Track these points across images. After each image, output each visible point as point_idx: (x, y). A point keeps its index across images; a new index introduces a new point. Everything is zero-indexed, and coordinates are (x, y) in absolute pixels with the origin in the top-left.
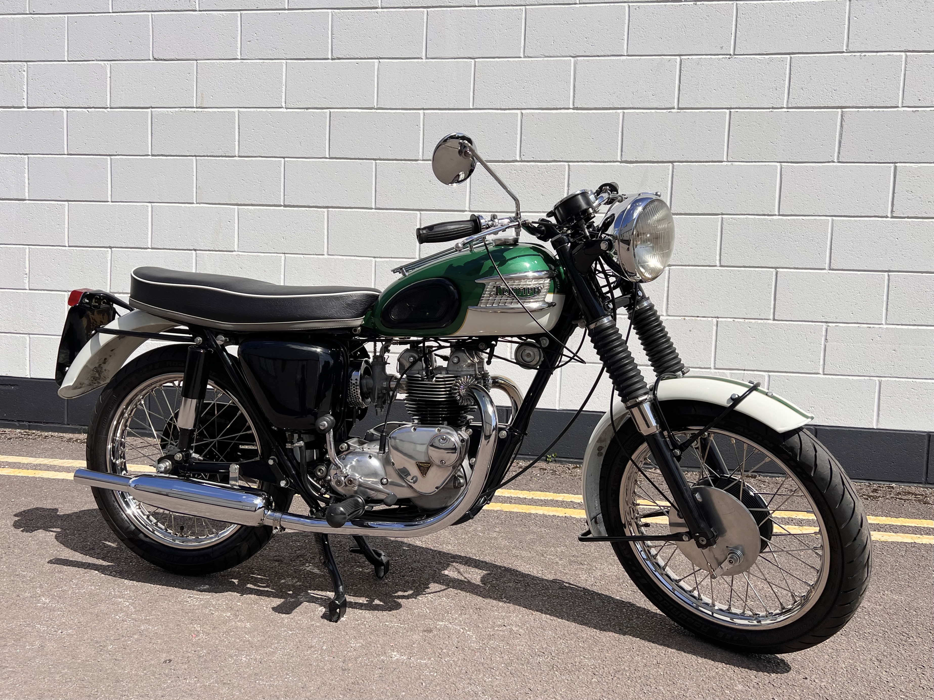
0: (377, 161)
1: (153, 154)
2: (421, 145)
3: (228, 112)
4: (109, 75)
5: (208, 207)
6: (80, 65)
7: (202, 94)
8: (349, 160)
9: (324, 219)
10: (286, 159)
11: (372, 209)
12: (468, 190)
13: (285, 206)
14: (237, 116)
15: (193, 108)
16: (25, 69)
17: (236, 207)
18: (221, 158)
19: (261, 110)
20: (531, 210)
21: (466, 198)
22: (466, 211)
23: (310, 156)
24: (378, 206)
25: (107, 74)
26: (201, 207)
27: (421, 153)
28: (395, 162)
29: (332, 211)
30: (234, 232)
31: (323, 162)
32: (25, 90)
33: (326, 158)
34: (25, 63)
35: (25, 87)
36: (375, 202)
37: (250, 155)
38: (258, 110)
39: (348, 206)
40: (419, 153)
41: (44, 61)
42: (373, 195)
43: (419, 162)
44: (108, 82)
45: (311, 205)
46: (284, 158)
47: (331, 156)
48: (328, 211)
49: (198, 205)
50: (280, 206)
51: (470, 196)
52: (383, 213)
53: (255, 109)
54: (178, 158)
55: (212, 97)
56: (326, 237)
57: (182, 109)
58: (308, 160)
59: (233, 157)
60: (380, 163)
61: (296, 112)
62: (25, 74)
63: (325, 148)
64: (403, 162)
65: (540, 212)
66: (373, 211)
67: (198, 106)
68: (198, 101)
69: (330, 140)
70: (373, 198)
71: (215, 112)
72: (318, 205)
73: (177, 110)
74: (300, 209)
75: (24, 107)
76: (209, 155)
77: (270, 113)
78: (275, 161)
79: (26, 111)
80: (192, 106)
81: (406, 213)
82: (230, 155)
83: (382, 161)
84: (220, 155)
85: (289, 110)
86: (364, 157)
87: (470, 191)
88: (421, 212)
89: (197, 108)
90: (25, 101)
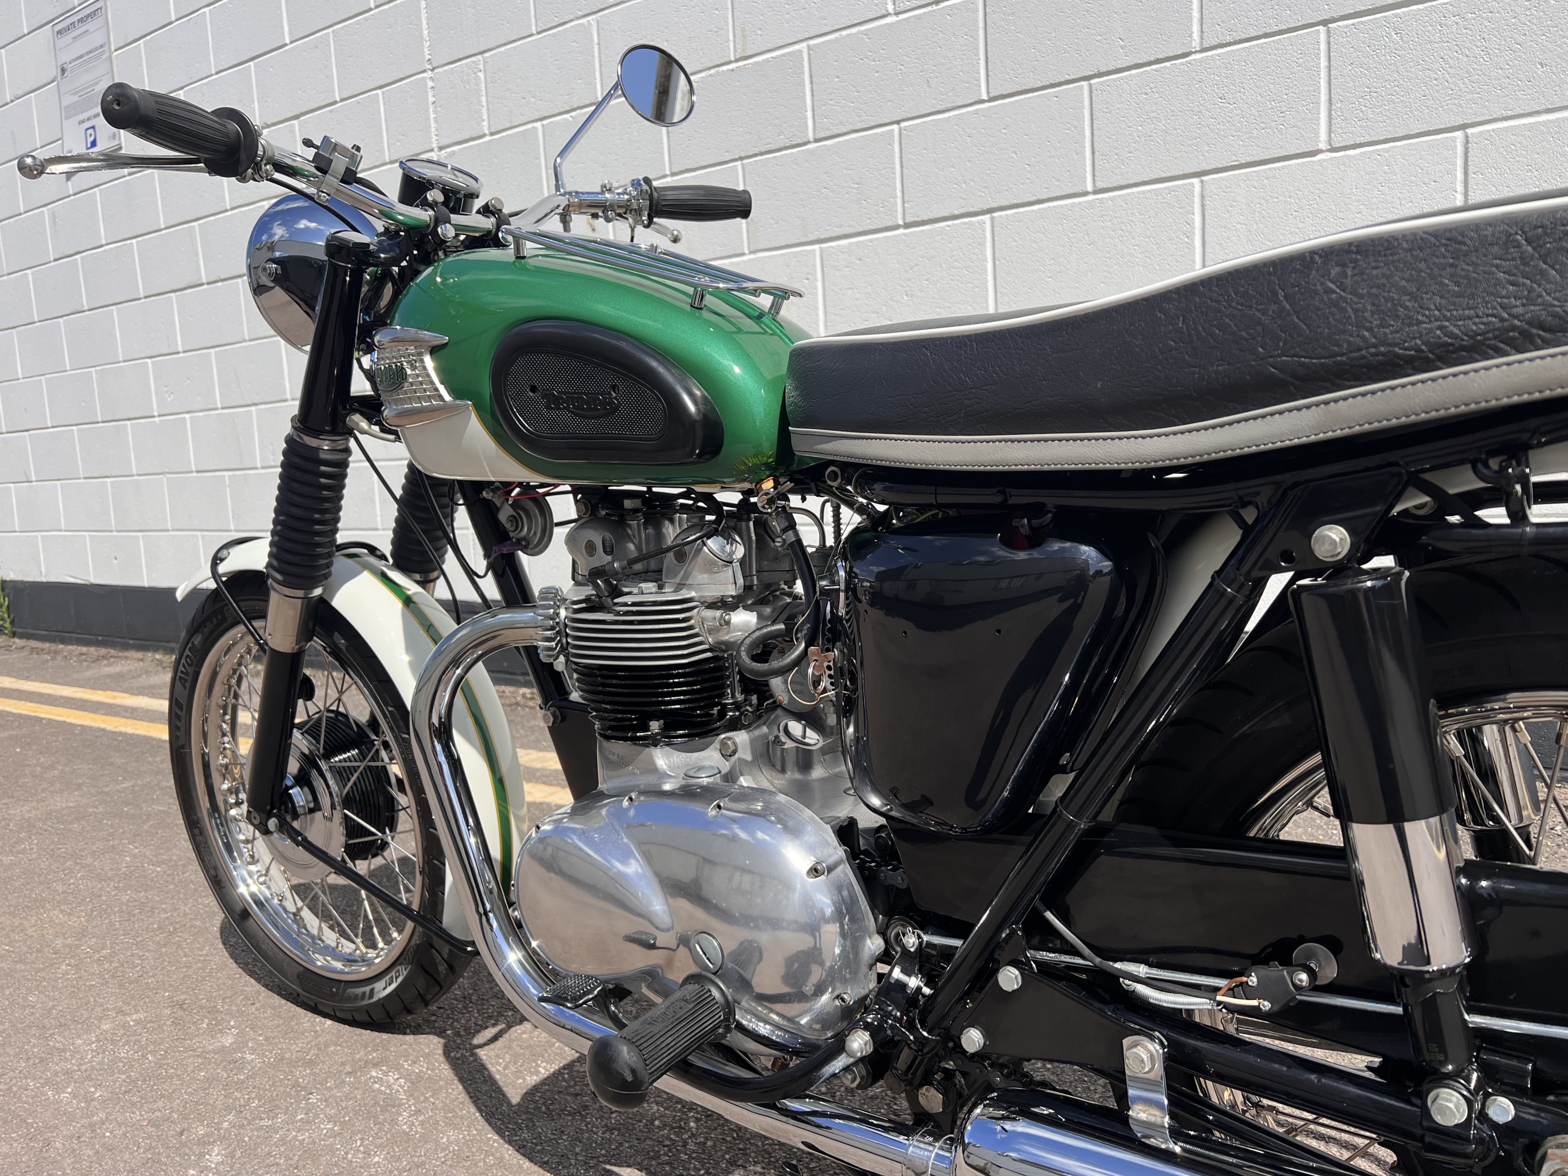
0: (1092, 81)
1: (674, 171)
2: (1196, 14)
3: (789, 53)
4: (596, 40)
5: (769, 257)
6: (553, 35)
7: (743, 30)
8: (1030, 95)
9: (985, 237)
10: (903, 124)
11: (1086, 194)
12: (1324, 97)
13: (907, 226)
14: (806, 58)
15: (730, 62)
16: (481, 67)
17: (816, 247)
18: (784, 152)
19: (848, 32)
20: (1510, 113)
21: (1318, 119)
22: (1321, 151)
23: (950, 105)
24: (1100, 185)
25: (592, 40)
26: (757, 259)
27: (1196, 35)
28: (1133, 72)
29: (1001, 216)
30: (816, 299)
31: (976, 112)
32: (484, 103)
33: (983, 102)
34: (480, 57)
35: (484, 99)
36: (1094, 175)
37: (836, 132)
38: (844, 33)
39: (1035, 198)
40: (1191, 36)
41: (505, 44)
42: (1088, 162)
43: (1193, 57)
44: (596, 54)
45: (957, 213)
46: (898, 122)
47: (991, 95)
48: (992, 219)
49: (753, 256)
50: (897, 227)
51: (1330, 110)
52: (1112, 199)
53: (837, 35)
54: (713, 169)
55: (759, 32)
56: (990, 277)
57: (713, 71)
58: (946, 115)
59: (805, 144)
60: (1101, 83)
61: (915, 17)
62: (481, 75)
63: (978, 80)
64: (1154, 67)
65: (1538, 113)
66: (1091, 197)
67: (738, 57)
68: (738, 46)
69: (987, 58)
70: (1089, 169)
71: (767, 61)
72: (971, 210)
73: (703, 74)
74: (936, 225)
75: (484, 135)
76: (763, 151)
77: (865, 33)
78: (882, 134)
79: (490, 141)
80: (727, 59)
81: (1166, 188)
82: (799, 141)
83: (1105, 78)
84: (782, 145)
85: (902, 17)
86: (1063, 80)
87: (1330, 100)
88: (1204, 178)
89: (737, 61)
90: (485, 123)
